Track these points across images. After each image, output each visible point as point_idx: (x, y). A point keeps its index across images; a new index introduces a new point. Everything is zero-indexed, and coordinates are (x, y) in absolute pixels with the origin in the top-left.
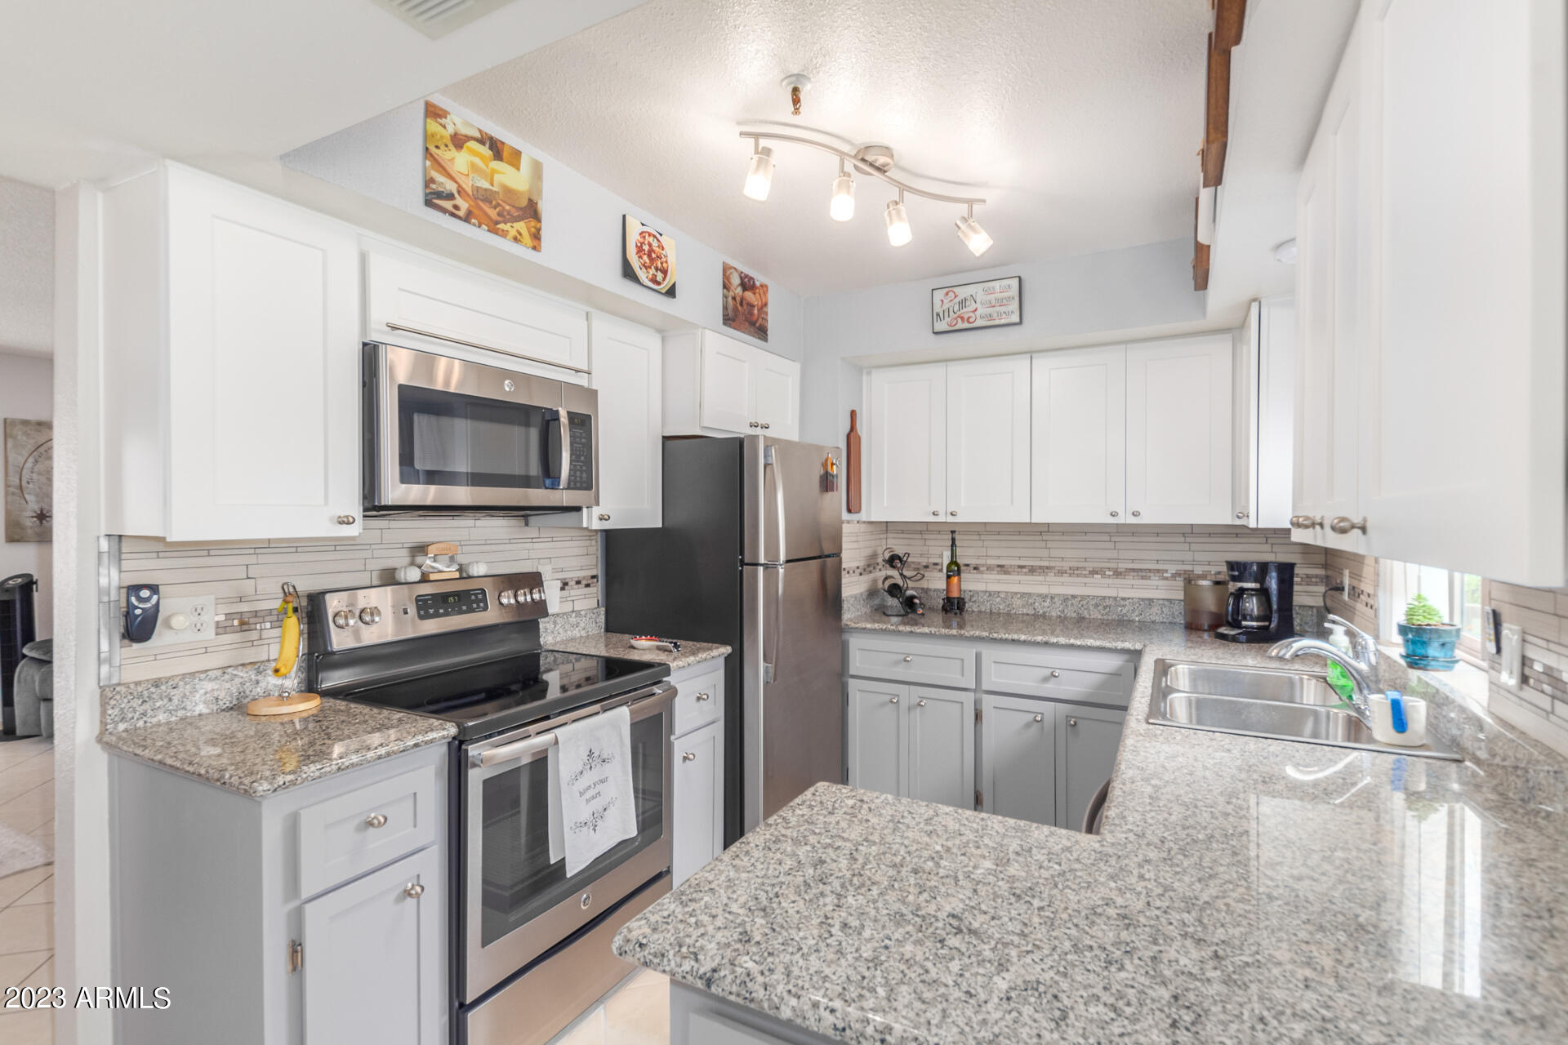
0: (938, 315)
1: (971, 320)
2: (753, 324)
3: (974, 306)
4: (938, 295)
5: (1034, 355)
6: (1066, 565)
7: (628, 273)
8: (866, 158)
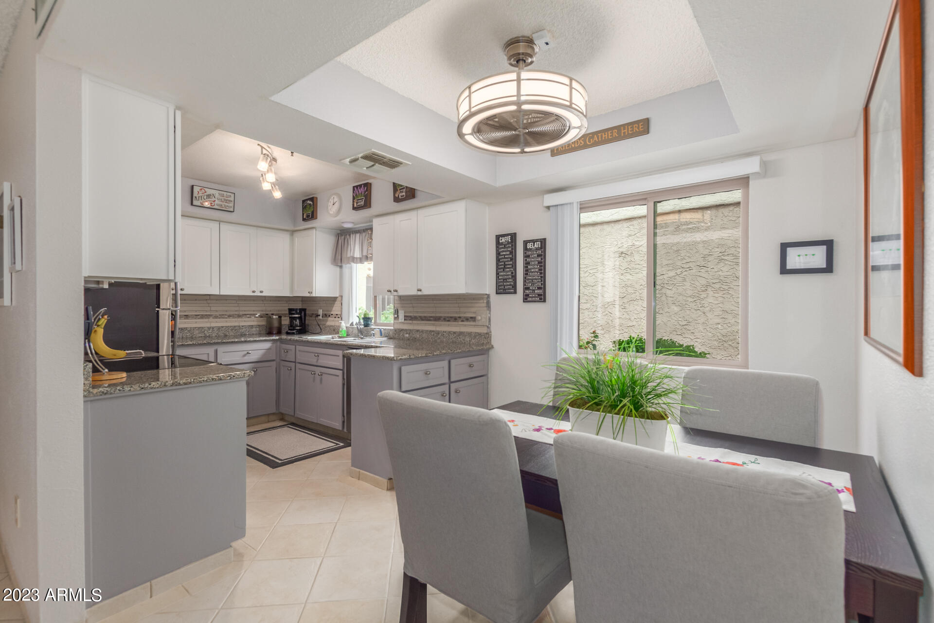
0: (196, 197)
3: (214, 199)
4: (196, 189)
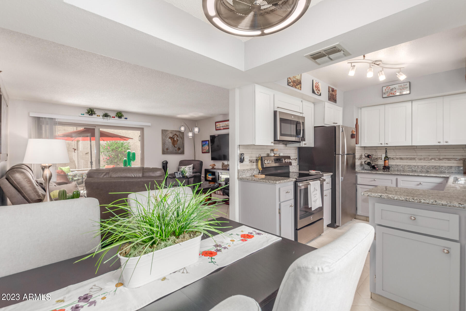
0: (384, 93)
1: (394, 94)
2: (334, 99)
3: (395, 90)
4: (384, 88)
5: (413, 101)
6: (422, 157)
7: (313, 92)
8: (375, 63)
